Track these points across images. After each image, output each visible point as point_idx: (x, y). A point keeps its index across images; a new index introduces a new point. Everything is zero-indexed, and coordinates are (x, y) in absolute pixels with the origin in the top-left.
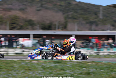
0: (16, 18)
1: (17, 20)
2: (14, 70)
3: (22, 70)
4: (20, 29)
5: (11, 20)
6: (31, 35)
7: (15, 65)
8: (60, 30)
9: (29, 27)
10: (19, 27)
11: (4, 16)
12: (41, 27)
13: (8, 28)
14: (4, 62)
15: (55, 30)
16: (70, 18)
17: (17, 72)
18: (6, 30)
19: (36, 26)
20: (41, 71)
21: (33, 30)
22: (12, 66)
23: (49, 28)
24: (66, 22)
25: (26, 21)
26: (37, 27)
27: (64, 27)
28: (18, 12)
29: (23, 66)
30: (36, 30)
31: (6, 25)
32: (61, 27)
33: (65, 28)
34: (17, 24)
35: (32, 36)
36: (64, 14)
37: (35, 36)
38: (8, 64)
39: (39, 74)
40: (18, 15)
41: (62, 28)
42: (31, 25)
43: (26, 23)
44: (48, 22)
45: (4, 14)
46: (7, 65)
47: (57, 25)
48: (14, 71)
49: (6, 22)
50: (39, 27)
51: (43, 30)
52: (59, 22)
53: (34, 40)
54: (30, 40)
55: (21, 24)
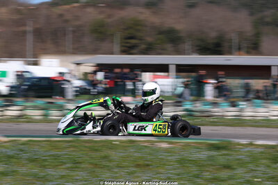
0: (137, 24)
1: (139, 30)
2: (108, 166)
4: (147, 50)
5: (125, 29)
6: (170, 66)
8: (241, 53)
9: (169, 46)
10: (143, 46)
11: (109, 20)
12: (197, 46)
13: (117, 47)
14: (87, 145)
15: (230, 53)
16: (268, 24)
17: (116, 173)
18: (112, 54)
19: (184, 42)
21: (178, 52)
22: (106, 157)
23: (216, 49)
24: (258, 35)
25: (161, 33)
26: (187, 46)
27: (252, 46)
28: (141, 10)
30: (184, 54)
31: (112, 42)
32: (246, 45)
33: (254, 48)
34: (140, 39)
35: (172, 69)
36: (252, 14)
37: (181, 69)
38: (97, 150)
40: (142, 17)
41: (248, 47)
42: (172, 40)
43: (160, 36)
44: (213, 34)
45: (110, 16)
46: (94, 154)
47: (235, 39)
49: (112, 35)
50: (192, 45)
51: (201, 54)
52: (241, 34)
53: (178, 77)
54: (167, 77)
55: (149, 39)
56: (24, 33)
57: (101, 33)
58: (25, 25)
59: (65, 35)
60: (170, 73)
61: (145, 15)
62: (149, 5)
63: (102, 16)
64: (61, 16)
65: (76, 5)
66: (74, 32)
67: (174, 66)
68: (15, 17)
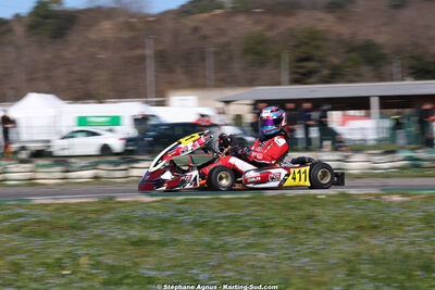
0: (314, 37)
1: (317, 47)
3: (344, 230)
4: (331, 78)
5: (297, 46)
6: (372, 99)
7: (318, 211)
9: (366, 70)
10: (326, 72)
11: (270, 34)
12: (411, 68)
13: (285, 76)
14: (277, 201)
17: (330, 238)
18: (279, 84)
19: (391, 63)
20: (418, 231)
21: (381, 79)
22: (309, 217)
25: (352, 49)
26: (395, 68)
28: (320, 15)
29: (349, 215)
30: (392, 80)
34: (320, 61)
35: (375, 103)
37: (387, 103)
38: (292, 208)
39: (413, 243)
40: (321, 26)
42: (371, 60)
43: (353, 55)
45: (271, 27)
46: (292, 214)
48: (319, 234)
49: (278, 56)
50: (402, 67)
51: (417, 78)
53: (382, 116)
54: (368, 116)
55: (336, 61)
56: (142, 58)
57: (257, 53)
58: (142, 46)
59: (203, 59)
60: (372, 111)
61: (326, 22)
62: (331, 8)
63: (259, 28)
64: (196, 29)
65: (218, 11)
66: (217, 54)
67: (377, 98)
68: (126, 35)
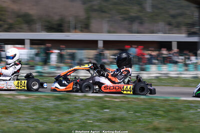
0: (1, 10)
4: (8, 29)
8: (77, 31)
9: (25, 26)
10: (6, 26)
12: (45, 26)
15: (69, 31)
16: (95, 10)
19: (36, 23)
21: (32, 30)
23: (59, 28)
24: (88, 18)
25: (19, 16)
26: (38, 26)
27: (84, 26)
30: (36, 32)
32: (80, 25)
33: (86, 28)
34: (4, 21)
35: (27, 42)
36: (84, 3)
37: (34, 42)
40: (4, 5)
41: (81, 27)
42: (27, 22)
43: (19, 19)
44: (57, 18)
47: (73, 23)
50: (42, 25)
51: (47, 32)
52: (76, 17)
53: (31, 48)
54: (24, 48)
55: (10, 21)
60: (26, 46)
61: (7, 3)
67: (29, 40)
